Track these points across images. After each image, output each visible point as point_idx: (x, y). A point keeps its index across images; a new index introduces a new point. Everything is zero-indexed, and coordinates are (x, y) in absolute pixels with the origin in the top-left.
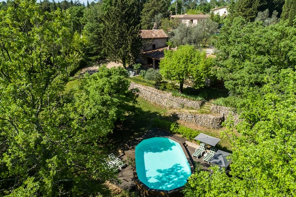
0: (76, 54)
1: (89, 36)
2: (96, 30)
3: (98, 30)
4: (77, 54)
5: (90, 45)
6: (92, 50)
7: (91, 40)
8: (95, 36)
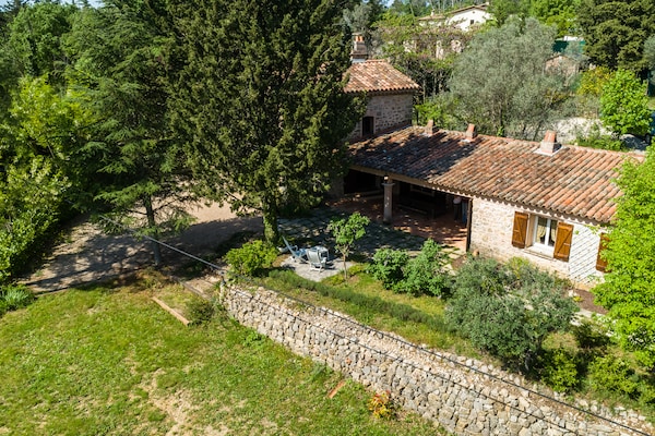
0: (39, 169)
1: (94, 86)
2: (130, 58)
3: (142, 58)
4: (46, 171)
5: (99, 135)
6: (115, 153)
7: (110, 109)
8: (125, 87)
